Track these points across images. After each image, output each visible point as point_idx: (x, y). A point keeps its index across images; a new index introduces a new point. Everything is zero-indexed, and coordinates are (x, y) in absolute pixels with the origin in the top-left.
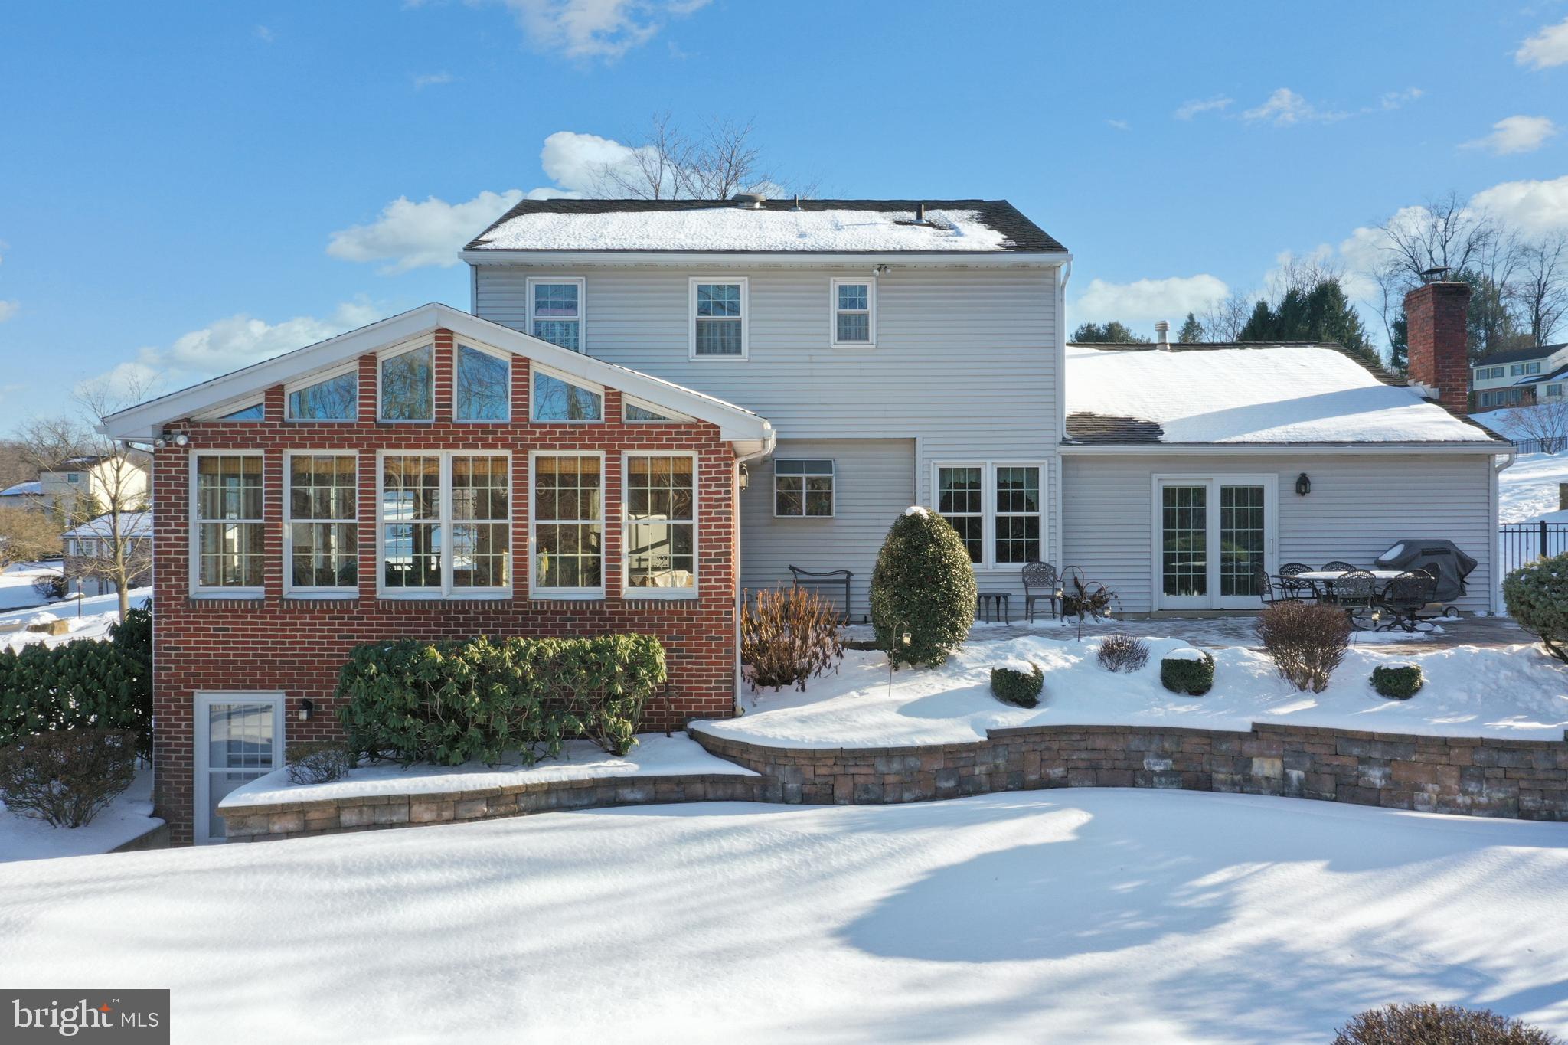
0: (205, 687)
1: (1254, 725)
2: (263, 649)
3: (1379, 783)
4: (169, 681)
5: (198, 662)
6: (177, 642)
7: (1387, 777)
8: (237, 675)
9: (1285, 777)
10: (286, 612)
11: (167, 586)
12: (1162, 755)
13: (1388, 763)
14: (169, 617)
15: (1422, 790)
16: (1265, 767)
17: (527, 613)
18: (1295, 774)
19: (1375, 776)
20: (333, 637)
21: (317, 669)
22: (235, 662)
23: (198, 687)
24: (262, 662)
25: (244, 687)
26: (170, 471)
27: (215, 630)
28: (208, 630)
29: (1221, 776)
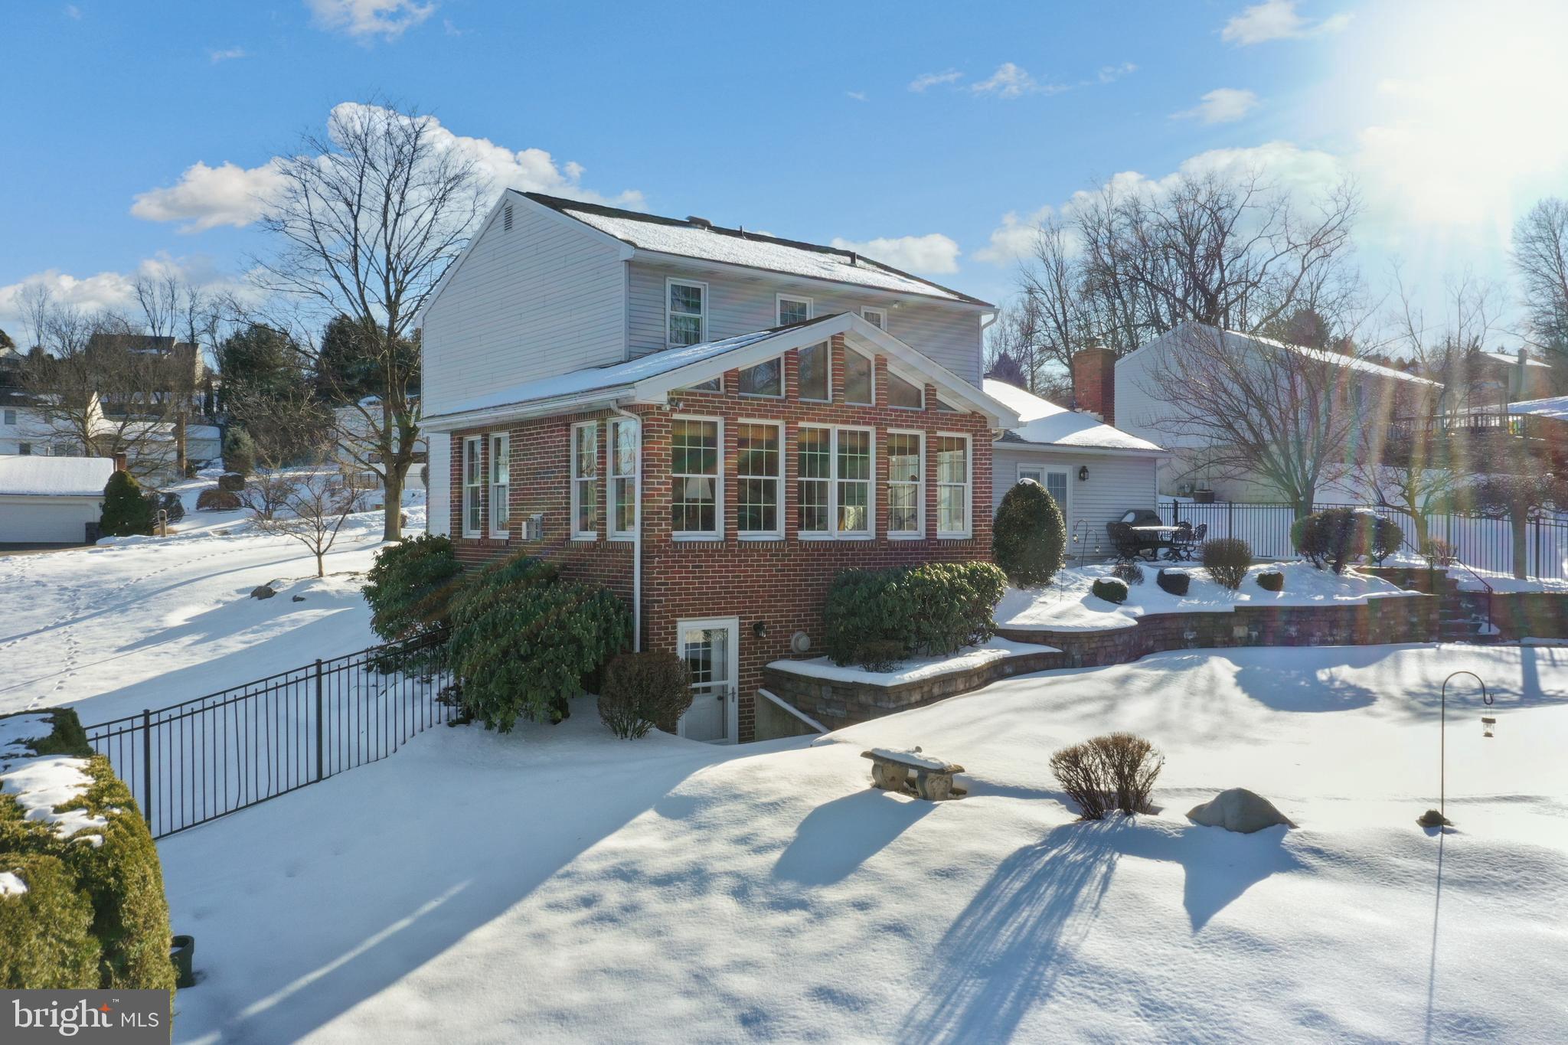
0: (687, 616)
1: (1236, 607)
2: (726, 582)
3: (1294, 634)
4: (660, 612)
5: (681, 594)
6: (665, 578)
7: (1298, 631)
8: (708, 604)
9: (1249, 636)
10: (742, 551)
11: (659, 530)
12: (1193, 629)
13: (1298, 623)
14: (660, 557)
15: (1313, 635)
16: (1240, 632)
17: (886, 550)
18: (1254, 634)
19: (1293, 631)
20: (771, 571)
21: (761, 597)
22: (707, 593)
23: (681, 616)
24: (725, 593)
25: (714, 614)
26: (661, 432)
27: (693, 567)
28: (688, 567)
29: (1219, 639)
